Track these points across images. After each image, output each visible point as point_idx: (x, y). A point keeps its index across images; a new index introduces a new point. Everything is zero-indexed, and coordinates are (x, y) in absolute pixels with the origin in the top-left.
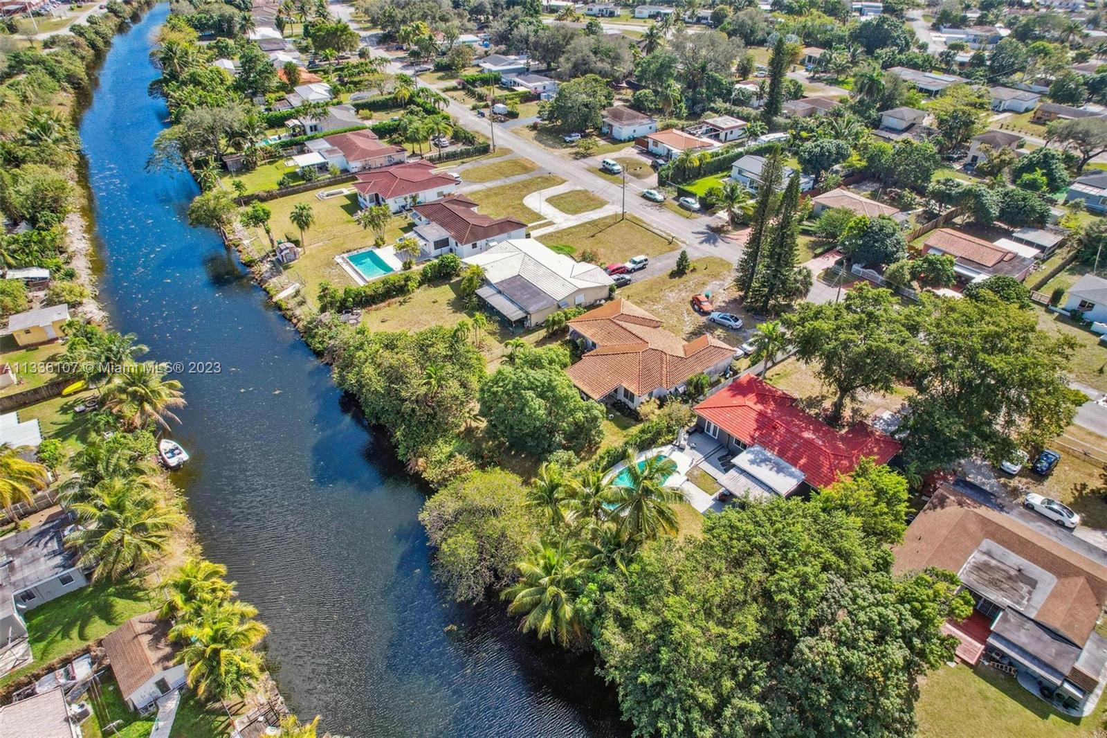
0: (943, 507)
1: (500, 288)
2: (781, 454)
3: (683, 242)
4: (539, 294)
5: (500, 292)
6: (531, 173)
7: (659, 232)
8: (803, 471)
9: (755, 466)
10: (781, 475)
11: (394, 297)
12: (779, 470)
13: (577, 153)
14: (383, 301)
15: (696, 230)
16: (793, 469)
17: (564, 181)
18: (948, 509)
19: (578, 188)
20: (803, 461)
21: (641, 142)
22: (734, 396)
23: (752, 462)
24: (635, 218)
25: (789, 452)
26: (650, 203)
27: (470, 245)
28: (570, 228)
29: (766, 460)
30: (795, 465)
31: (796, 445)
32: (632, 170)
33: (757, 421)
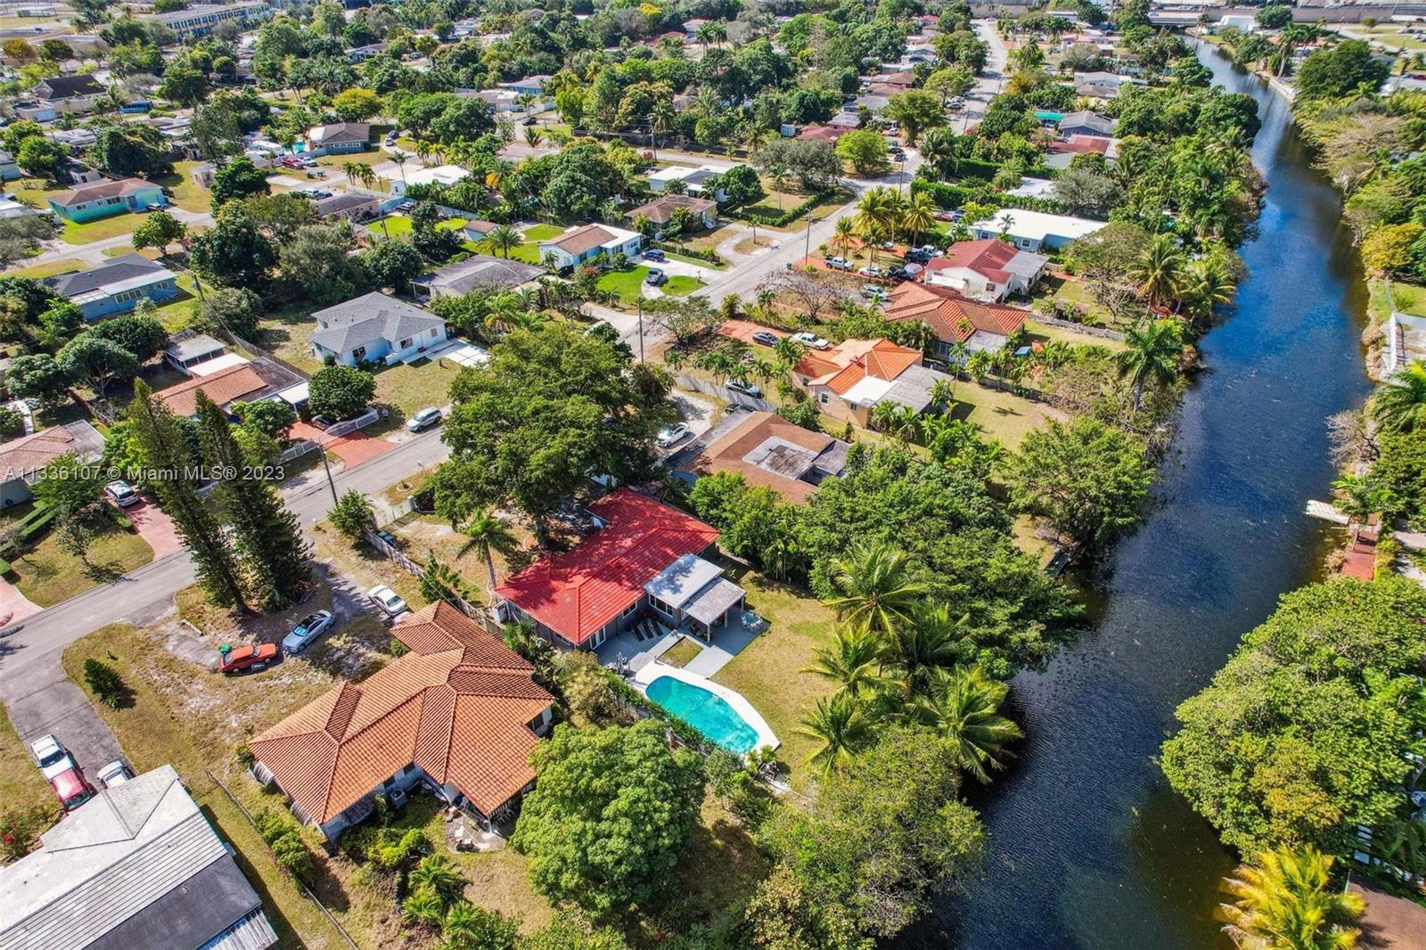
8: (683, 554)
9: (682, 589)
10: (691, 570)
12: (686, 571)
16: (682, 560)
20: (669, 551)
22: (553, 602)
23: (675, 591)
25: (659, 560)
29: (671, 580)
30: (675, 558)
31: (647, 553)
33: (606, 580)
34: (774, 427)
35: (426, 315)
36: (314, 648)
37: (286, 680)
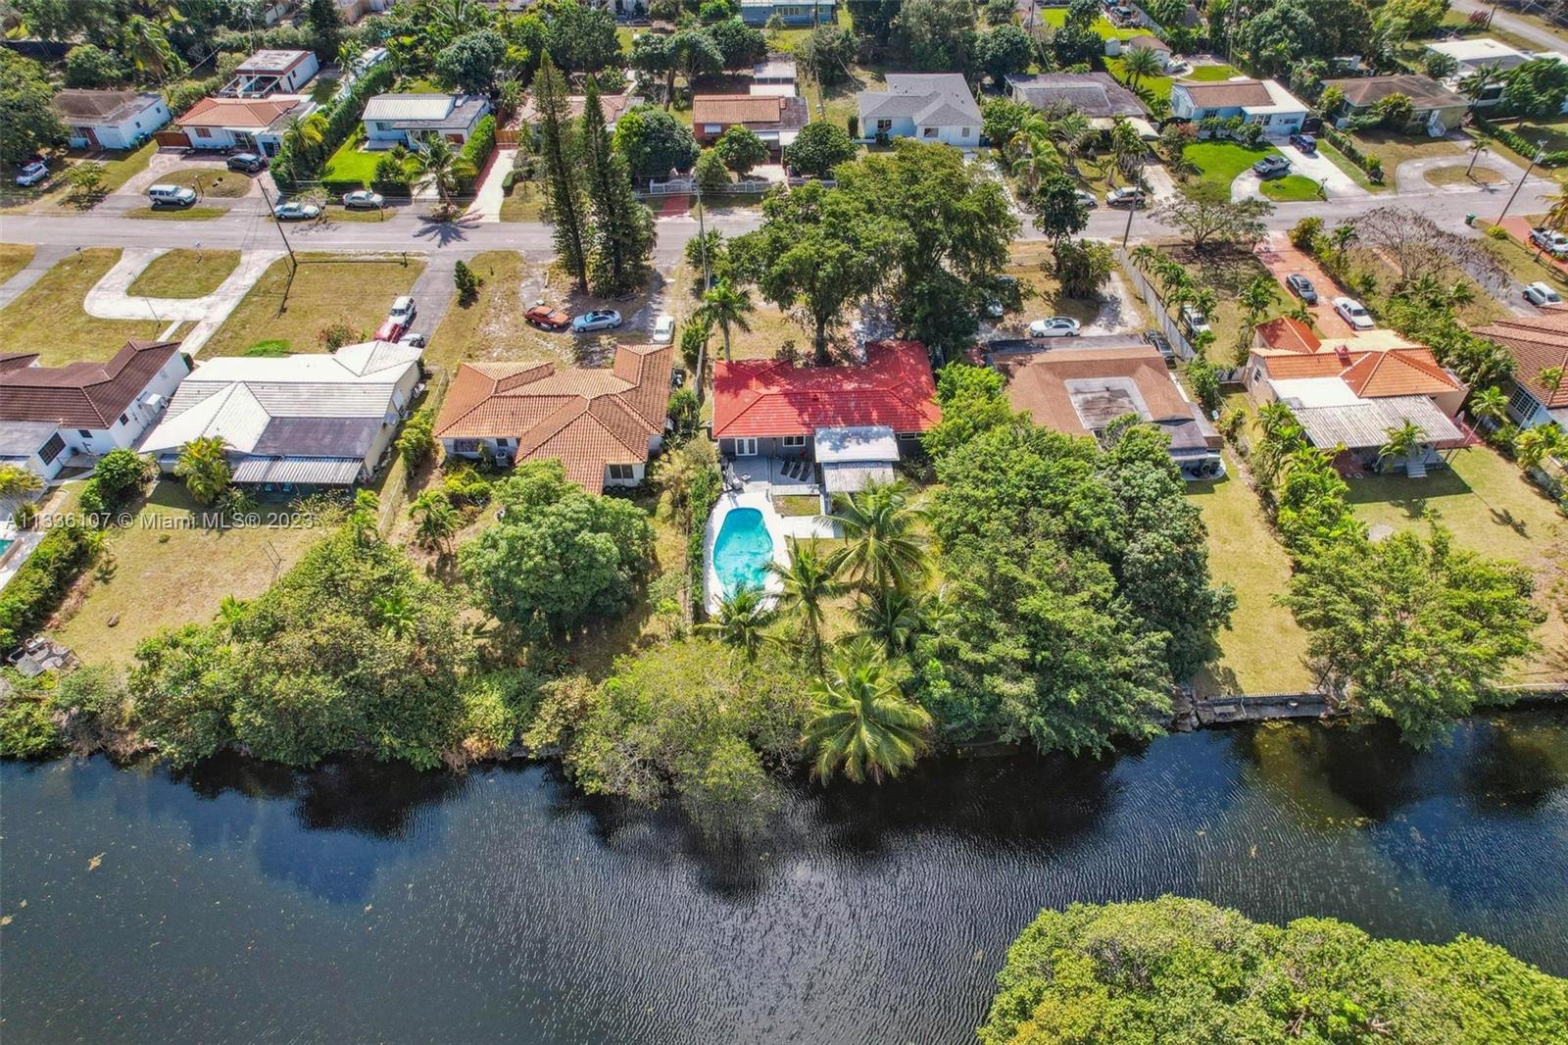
0: (1012, 377)
1: (272, 452)
2: (849, 422)
3: (419, 255)
4: (342, 425)
5: (276, 458)
6: (35, 263)
7: (373, 258)
8: (884, 424)
9: (842, 451)
10: (872, 441)
11: (75, 578)
12: (867, 439)
13: (73, 199)
14: (63, 597)
15: (416, 233)
16: (875, 429)
17: (118, 254)
18: (1016, 375)
19: (158, 252)
20: (875, 415)
21: (166, 138)
22: (736, 395)
23: (835, 448)
24: (310, 254)
25: (856, 416)
26: (304, 224)
27: (118, 422)
28: (232, 315)
29: (844, 438)
30: (872, 424)
31: (853, 404)
32: (210, 188)
33: (791, 403)
34: (1144, 369)
35: (974, 112)
36: (589, 335)
37: (550, 346)
